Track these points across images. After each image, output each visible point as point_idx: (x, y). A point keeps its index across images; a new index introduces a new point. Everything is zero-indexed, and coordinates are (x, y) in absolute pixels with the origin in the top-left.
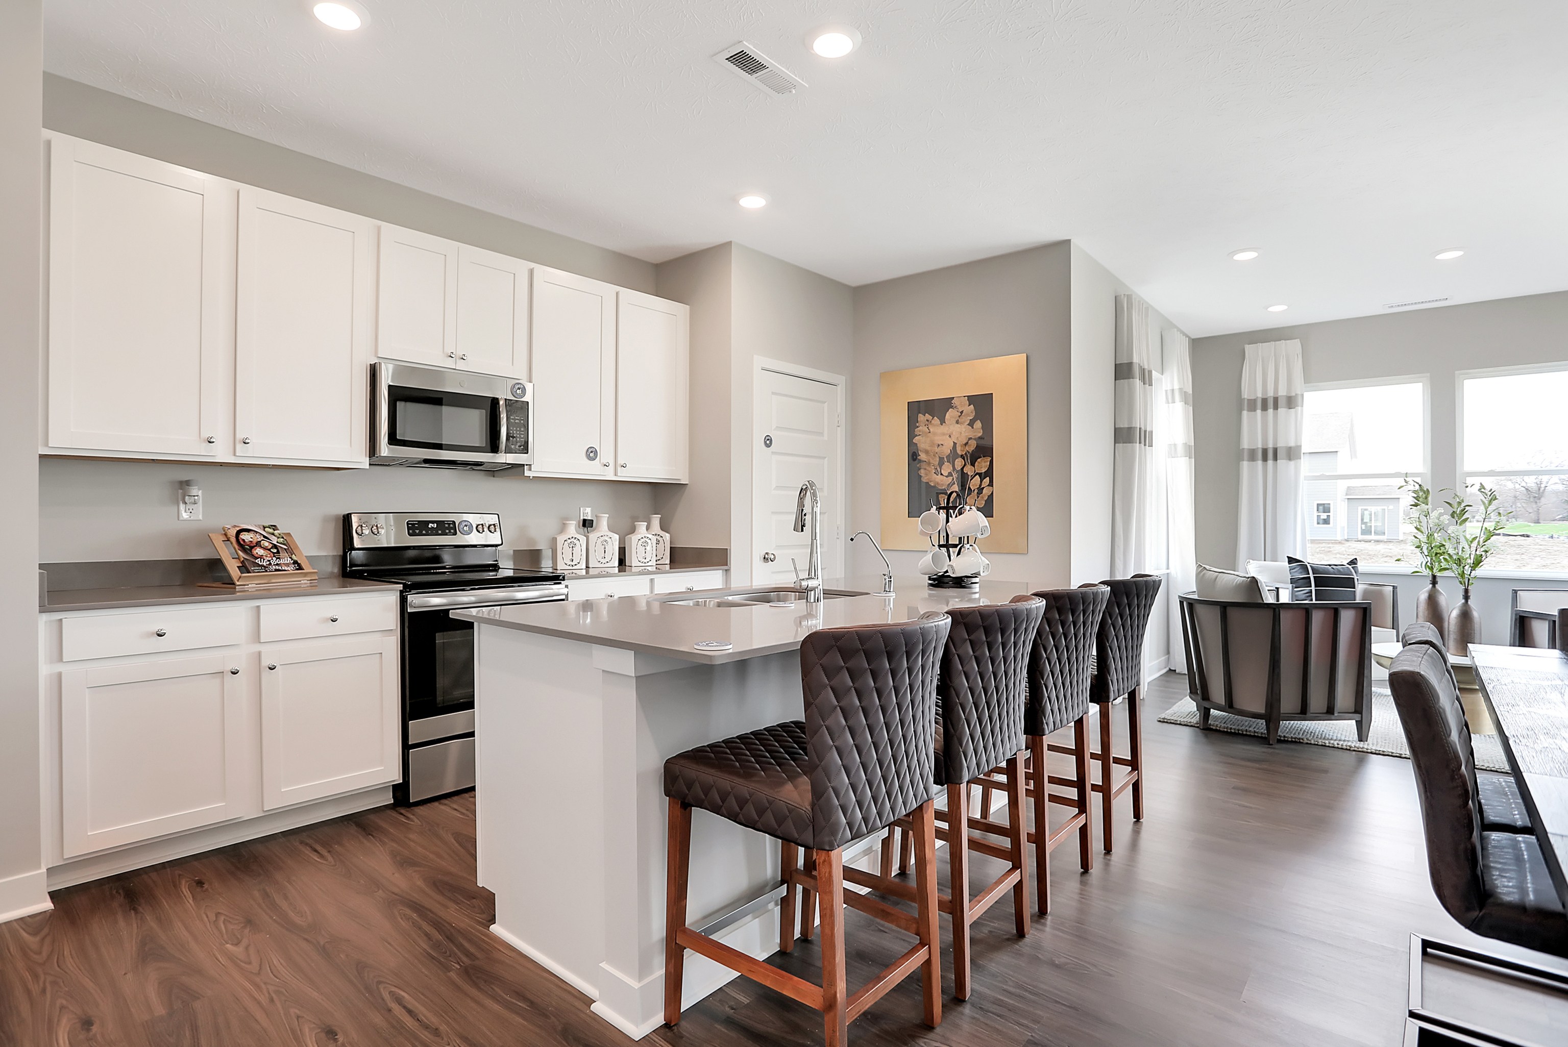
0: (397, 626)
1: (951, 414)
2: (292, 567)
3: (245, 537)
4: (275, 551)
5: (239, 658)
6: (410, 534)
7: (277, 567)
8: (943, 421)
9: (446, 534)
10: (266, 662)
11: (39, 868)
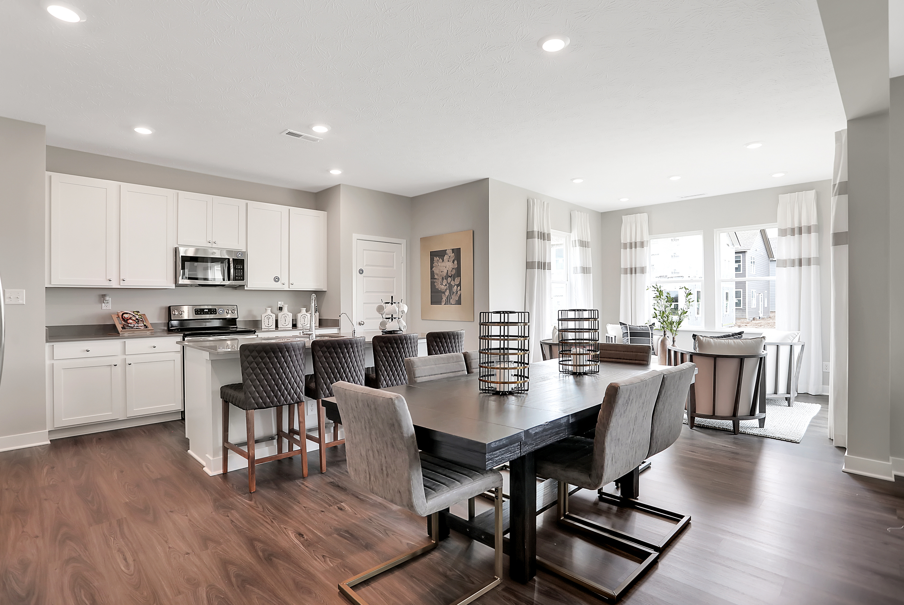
0: (181, 350)
1: (446, 257)
2: (143, 327)
3: (125, 315)
4: (137, 321)
5: (118, 360)
6: (196, 314)
7: (137, 327)
8: (443, 261)
9: (212, 314)
10: (128, 362)
11: (46, 429)
